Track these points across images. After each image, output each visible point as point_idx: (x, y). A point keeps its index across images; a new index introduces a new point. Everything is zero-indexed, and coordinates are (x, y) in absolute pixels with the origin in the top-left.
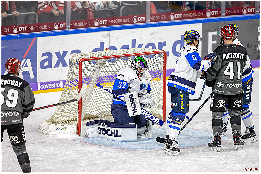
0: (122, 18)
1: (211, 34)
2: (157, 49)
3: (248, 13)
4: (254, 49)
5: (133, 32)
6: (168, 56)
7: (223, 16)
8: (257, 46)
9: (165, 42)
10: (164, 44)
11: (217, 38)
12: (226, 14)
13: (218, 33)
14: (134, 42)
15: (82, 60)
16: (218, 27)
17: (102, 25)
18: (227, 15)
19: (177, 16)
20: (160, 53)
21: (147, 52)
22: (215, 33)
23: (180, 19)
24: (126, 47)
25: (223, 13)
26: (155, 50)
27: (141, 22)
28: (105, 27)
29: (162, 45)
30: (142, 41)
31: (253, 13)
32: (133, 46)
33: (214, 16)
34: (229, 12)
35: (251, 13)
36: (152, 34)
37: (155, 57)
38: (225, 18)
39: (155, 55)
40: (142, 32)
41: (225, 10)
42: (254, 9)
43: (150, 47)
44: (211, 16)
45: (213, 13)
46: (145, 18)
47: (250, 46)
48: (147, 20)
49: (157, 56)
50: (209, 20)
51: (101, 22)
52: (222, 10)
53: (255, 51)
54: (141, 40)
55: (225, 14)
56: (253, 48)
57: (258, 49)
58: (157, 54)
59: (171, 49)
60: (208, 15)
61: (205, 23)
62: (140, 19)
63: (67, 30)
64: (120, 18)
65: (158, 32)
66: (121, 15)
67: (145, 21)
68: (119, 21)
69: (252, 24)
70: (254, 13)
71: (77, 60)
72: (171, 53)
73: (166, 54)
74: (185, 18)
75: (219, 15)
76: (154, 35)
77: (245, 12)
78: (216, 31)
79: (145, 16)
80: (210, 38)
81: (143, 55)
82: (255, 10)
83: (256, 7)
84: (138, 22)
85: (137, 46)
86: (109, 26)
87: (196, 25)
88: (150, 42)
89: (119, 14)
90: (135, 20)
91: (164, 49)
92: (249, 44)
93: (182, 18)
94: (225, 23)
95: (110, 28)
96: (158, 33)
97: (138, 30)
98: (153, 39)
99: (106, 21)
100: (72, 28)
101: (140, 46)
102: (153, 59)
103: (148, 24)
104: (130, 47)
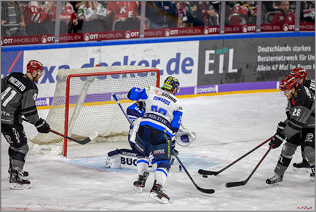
0: (114, 33)
1: (208, 53)
2: (150, 67)
3: (248, 32)
4: (254, 69)
5: (125, 48)
6: (162, 74)
7: (222, 34)
8: (256, 68)
9: (159, 60)
10: (158, 62)
11: (215, 57)
12: (225, 31)
13: (215, 52)
14: (126, 58)
15: (70, 76)
16: (216, 45)
17: (93, 40)
18: (225, 33)
19: (173, 32)
20: (153, 71)
21: (139, 70)
22: (213, 52)
23: (176, 35)
24: (118, 64)
25: (222, 31)
26: (148, 68)
27: (134, 37)
28: (95, 42)
29: (155, 63)
30: (135, 58)
31: (253, 31)
32: (125, 63)
33: (212, 33)
34: (229, 29)
35: (251, 31)
36: (145, 51)
37: (148, 76)
38: (223, 36)
39: (149, 74)
40: (135, 48)
41: (224, 27)
42: (254, 27)
43: (143, 65)
44: (209, 33)
45: (212, 30)
46: (139, 34)
47: (249, 67)
48: (141, 36)
49: (150, 74)
50: (207, 37)
51: (93, 36)
52: (221, 27)
53: (255, 72)
54: (134, 56)
55: (223, 32)
56: (252, 68)
57: (257, 70)
58: (151, 72)
59: (166, 68)
60: (206, 32)
61: (202, 41)
62: (134, 34)
63: (55, 43)
64: (112, 33)
65: (151, 49)
66: (113, 30)
67: (138, 37)
68: (111, 35)
69: (252, 43)
70: (255, 31)
71: (65, 76)
72: (165, 72)
73: (159, 73)
74: (182, 35)
75: (218, 32)
76: (147, 52)
77: (245, 30)
78: (213, 49)
79: (139, 31)
80: (207, 57)
81: (135, 72)
82: (256, 28)
83: (257, 25)
84: (131, 38)
85: (129, 63)
86: (100, 41)
87: (192, 43)
88: (143, 59)
89: (111, 29)
90: (128, 36)
91: (158, 67)
92: (249, 64)
93: (179, 35)
94: (224, 41)
95: (101, 43)
96: (153, 50)
97: (131, 46)
98: (147, 56)
99: (97, 35)
100: (60, 42)
101: (133, 63)
102: (146, 77)
103: (141, 40)
104: (122, 63)
